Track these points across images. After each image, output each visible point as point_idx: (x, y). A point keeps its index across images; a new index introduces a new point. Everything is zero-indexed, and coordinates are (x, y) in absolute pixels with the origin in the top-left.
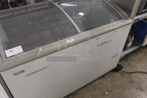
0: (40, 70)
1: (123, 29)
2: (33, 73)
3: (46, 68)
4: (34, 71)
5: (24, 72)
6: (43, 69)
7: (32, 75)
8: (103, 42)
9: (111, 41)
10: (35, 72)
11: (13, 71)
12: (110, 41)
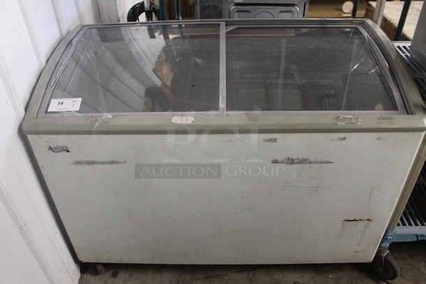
0: (103, 163)
1: (379, 139)
2: (88, 163)
3: (117, 162)
4: (91, 160)
5: (68, 151)
6: (112, 163)
7: (87, 167)
8: (295, 158)
9: (327, 162)
10: (93, 163)
11: (48, 142)
12: (322, 163)
